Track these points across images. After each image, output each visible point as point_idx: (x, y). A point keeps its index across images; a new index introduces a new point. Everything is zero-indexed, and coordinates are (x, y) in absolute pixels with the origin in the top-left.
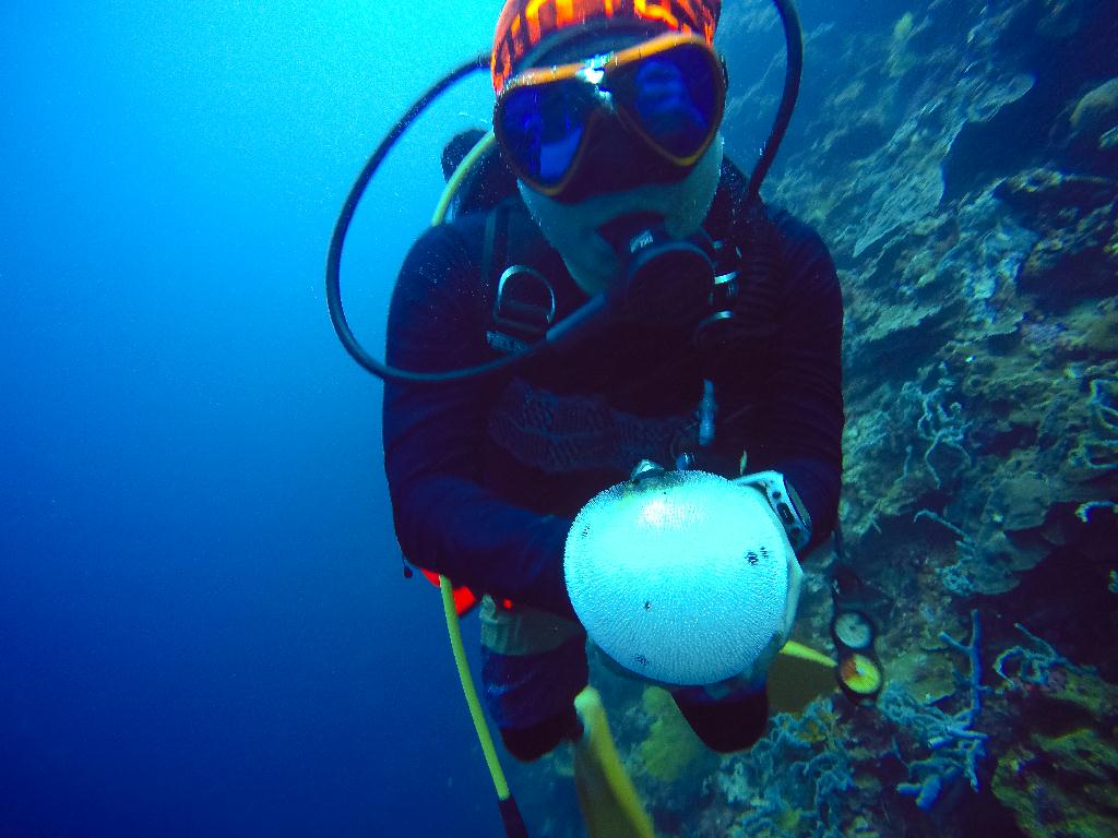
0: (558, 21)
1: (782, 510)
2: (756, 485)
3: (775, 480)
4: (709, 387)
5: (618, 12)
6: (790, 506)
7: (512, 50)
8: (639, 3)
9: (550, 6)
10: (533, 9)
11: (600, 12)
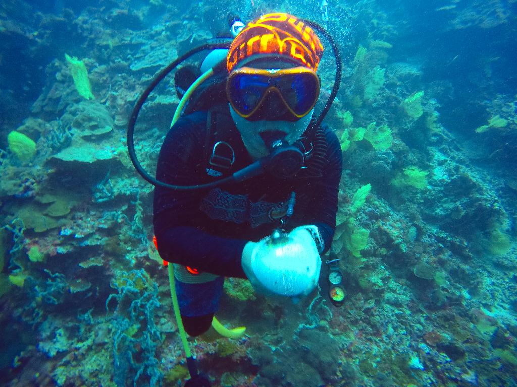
0: (260, 50)
1: (316, 240)
2: (307, 229)
3: (315, 228)
4: (294, 195)
5: (284, 53)
6: (319, 239)
7: (238, 56)
8: (293, 52)
9: (258, 43)
10: (250, 43)
11: (278, 52)
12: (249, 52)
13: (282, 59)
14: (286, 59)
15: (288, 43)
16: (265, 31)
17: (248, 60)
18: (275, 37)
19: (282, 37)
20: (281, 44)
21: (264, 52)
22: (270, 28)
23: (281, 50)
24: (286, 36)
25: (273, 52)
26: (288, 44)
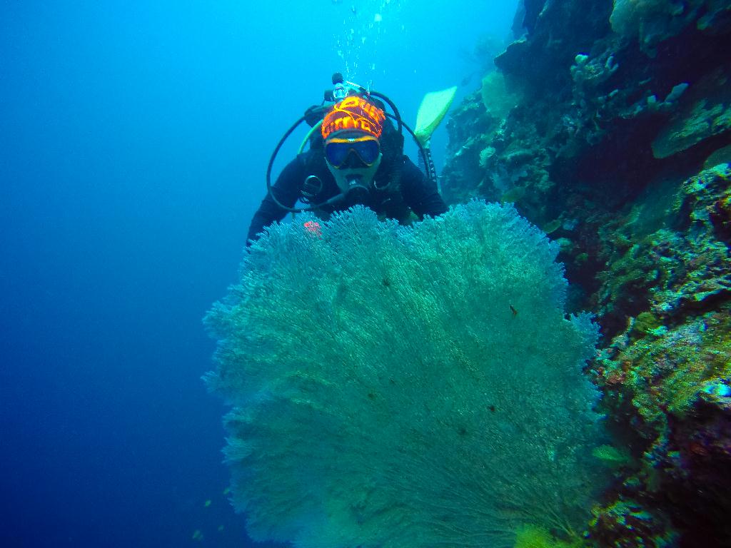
0: (343, 127)
5: (357, 128)
7: (330, 130)
8: (363, 126)
9: (341, 123)
10: (337, 122)
11: (353, 127)
12: (337, 129)
13: (356, 132)
14: (359, 132)
16: (345, 115)
17: (336, 133)
18: (351, 118)
19: (355, 118)
20: (356, 123)
21: (345, 128)
22: (348, 112)
23: (355, 126)
24: (358, 117)
25: (351, 128)
26: (360, 122)
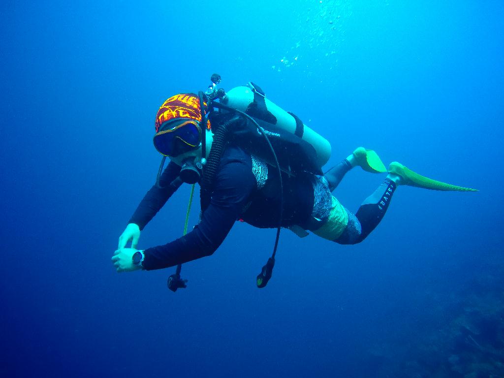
5: (177, 117)
8: (181, 115)
9: (163, 116)
10: (160, 118)
11: (173, 118)
12: (161, 123)
14: (179, 120)
15: (177, 111)
16: (166, 109)
18: (170, 111)
19: (173, 109)
20: (174, 113)
21: (167, 120)
22: (167, 107)
23: (174, 116)
24: (176, 108)
25: (171, 119)
